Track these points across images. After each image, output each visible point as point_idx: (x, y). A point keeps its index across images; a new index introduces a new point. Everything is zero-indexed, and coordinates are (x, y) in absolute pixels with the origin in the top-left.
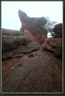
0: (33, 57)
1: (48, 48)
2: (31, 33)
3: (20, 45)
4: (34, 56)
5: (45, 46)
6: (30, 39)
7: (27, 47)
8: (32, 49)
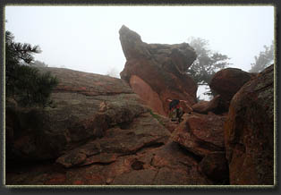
0: (142, 168)
1: (186, 144)
2: (148, 87)
3: (113, 126)
4: (145, 166)
5: (179, 135)
6: (143, 106)
7: (131, 133)
8: (145, 140)
